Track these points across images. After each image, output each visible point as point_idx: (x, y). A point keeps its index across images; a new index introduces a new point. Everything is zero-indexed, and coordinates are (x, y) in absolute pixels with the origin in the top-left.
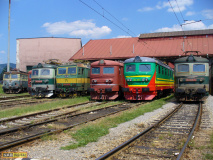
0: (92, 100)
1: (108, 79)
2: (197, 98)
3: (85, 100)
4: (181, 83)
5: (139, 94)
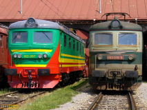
2: (124, 86)
4: (99, 62)
5: (33, 79)
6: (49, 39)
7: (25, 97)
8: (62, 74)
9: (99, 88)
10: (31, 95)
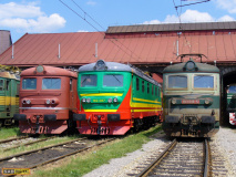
0: (21, 135)
1: (51, 98)
3: (10, 134)
5: (102, 125)
6: (120, 83)
8: (133, 119)
9: (173, 135)
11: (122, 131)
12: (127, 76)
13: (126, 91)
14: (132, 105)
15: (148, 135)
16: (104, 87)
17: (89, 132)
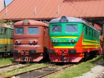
0: (15, 62)
1: (33, 40)
5: (65, 56)
6: (76, 30)
7: (60, 68)
8: (85, 53)
10: (64, 66)
11: (77, 60)
12: (80, 26)
13: (80, 35)
14: (83, 44)
15: (93, 62)
16: (66, 33)
17: (57, 61)
